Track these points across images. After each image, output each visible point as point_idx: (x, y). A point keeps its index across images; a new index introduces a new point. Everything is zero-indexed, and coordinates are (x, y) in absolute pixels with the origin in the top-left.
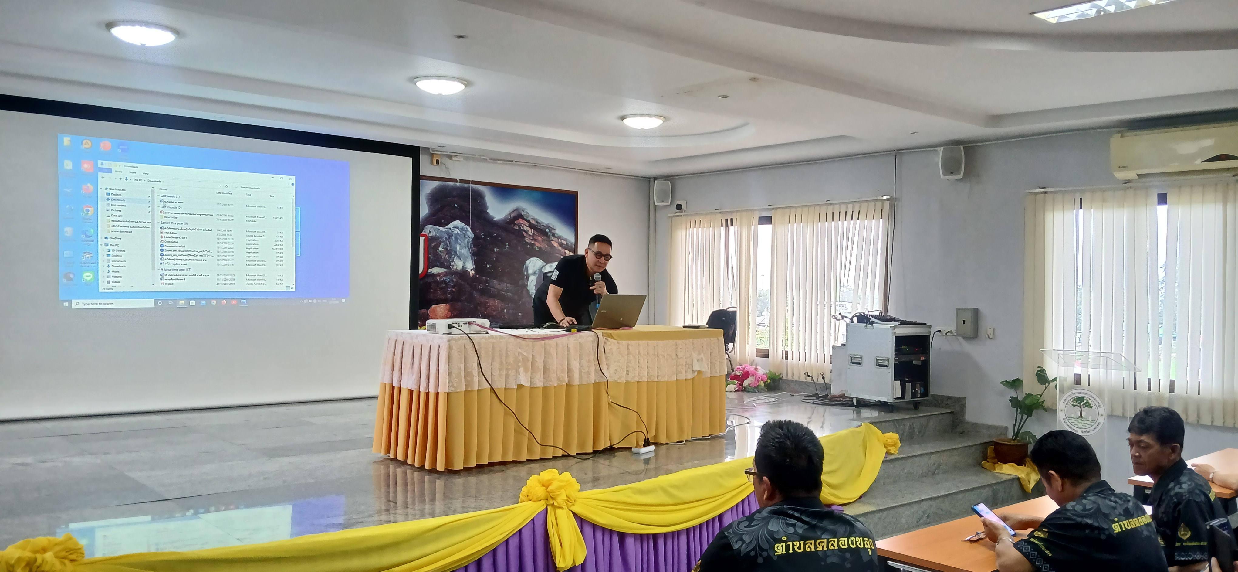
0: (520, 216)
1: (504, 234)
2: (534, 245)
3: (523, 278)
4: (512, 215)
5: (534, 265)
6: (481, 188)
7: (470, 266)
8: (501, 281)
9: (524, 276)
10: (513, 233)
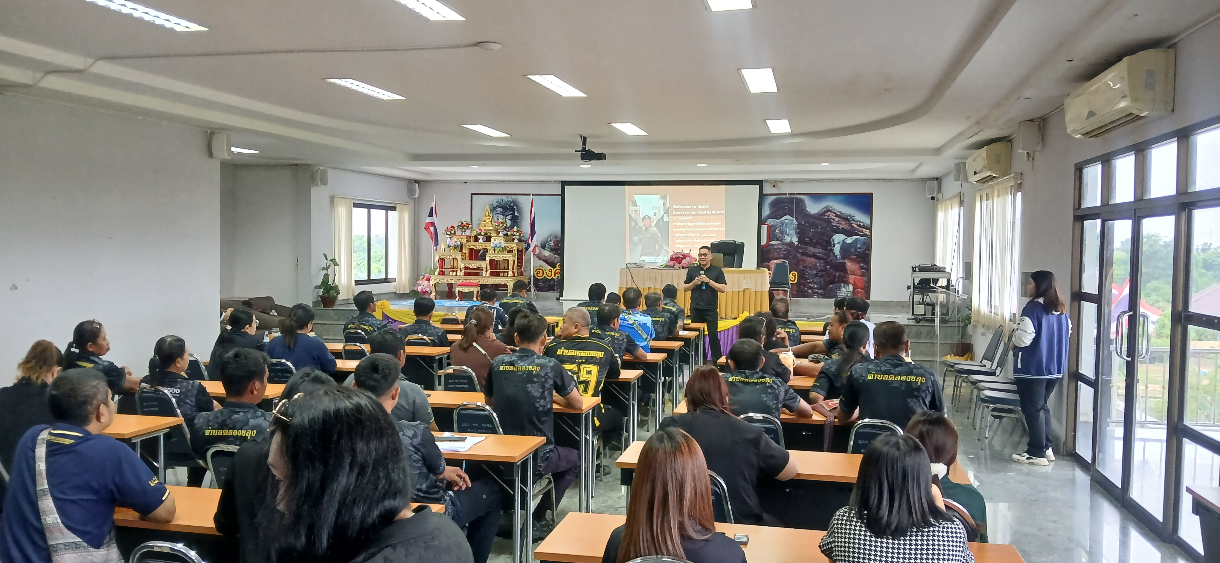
0: (829, 211)
1: (817, 222)
2: (839, 226)
3: (830, 246)
4: (823, 211)
5: (838, 238)
6: (802, 197)
7: (795, 240)
8: (815, 247)
9: (831, 244)
10: (824, 221)
